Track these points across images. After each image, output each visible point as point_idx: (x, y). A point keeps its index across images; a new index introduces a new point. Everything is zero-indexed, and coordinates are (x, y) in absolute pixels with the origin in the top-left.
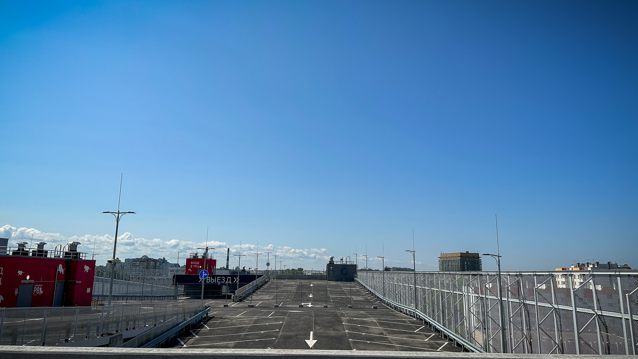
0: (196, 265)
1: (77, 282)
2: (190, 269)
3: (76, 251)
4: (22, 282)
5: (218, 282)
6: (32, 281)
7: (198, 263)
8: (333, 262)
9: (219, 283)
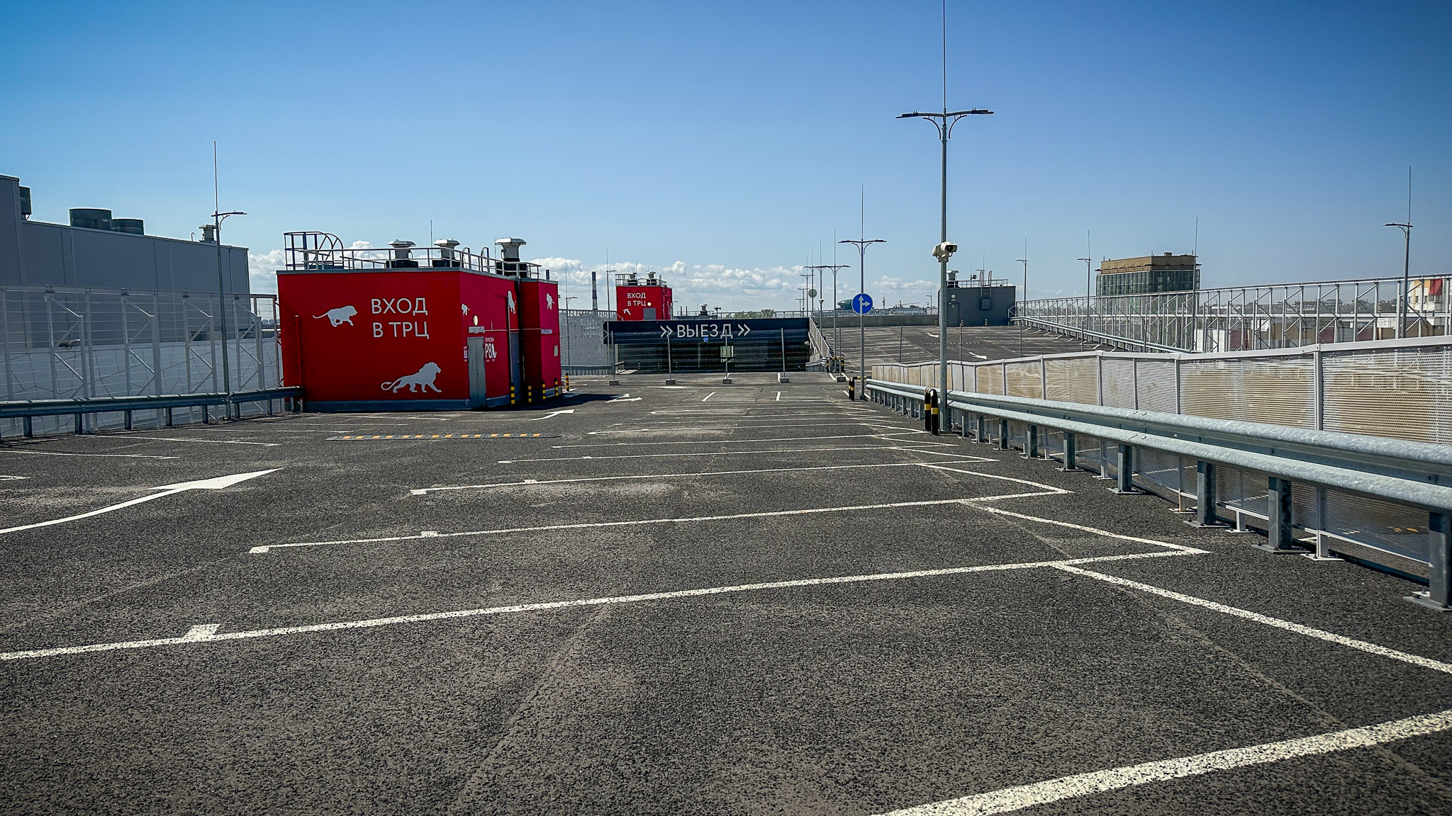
0: (640, 299)
1: (543, 332)
2: (627, 310)
3: (518, 260)
4: (471, 330)
5: (702, 336)
6: (482, 329)
7: (643, 295)
8: (957, 282)
9: (706, 338)
